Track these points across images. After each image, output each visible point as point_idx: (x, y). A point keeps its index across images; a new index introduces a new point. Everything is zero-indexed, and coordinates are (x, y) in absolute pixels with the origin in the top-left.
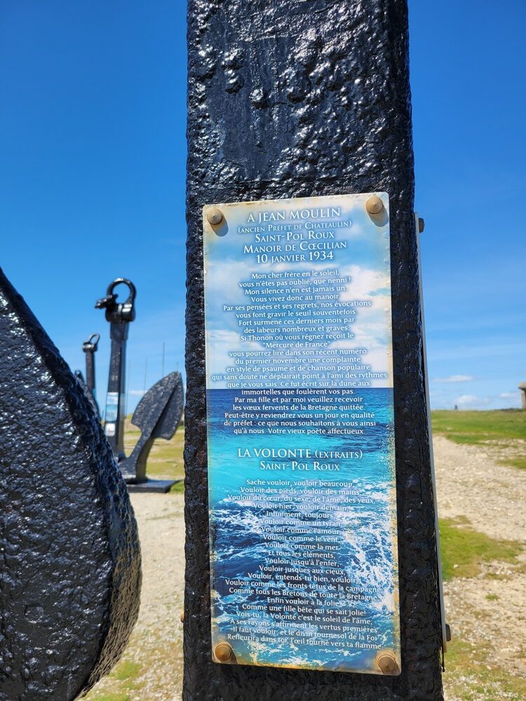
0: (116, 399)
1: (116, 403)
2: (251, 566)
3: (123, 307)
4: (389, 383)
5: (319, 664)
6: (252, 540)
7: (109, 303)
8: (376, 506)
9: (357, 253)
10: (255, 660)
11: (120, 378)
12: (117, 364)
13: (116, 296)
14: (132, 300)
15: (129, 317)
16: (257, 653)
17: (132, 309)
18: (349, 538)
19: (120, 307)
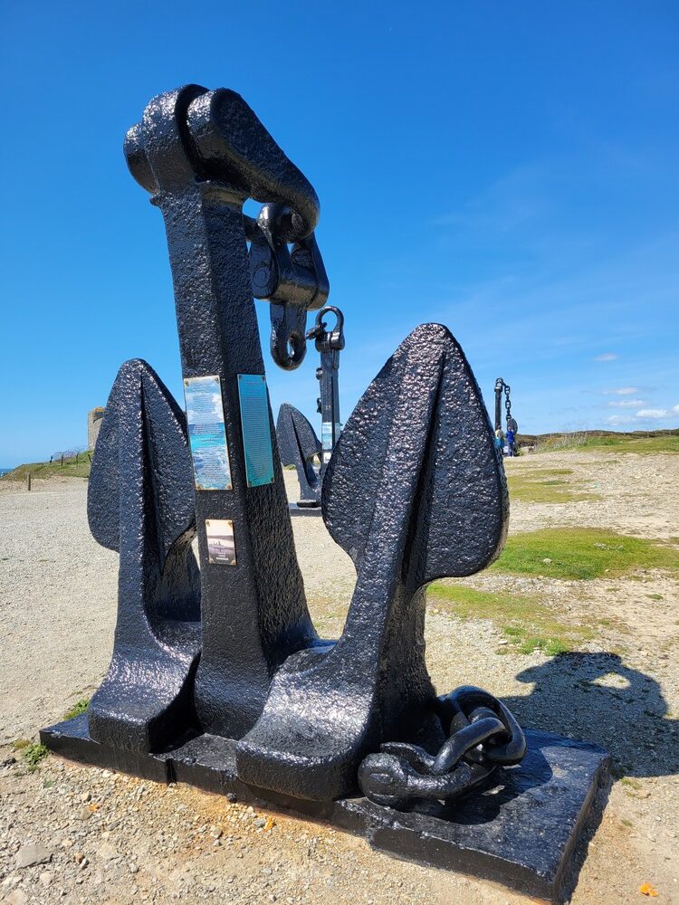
0: (331, 428)
1: (331, 432)
2: (201, 466)
3: (331, 336)
4: (223, 421)
5: (216, 488)
6: (201, 460)
7: (317, 334)
8: (223, 451)
9: (213, 390)
10: (205, 489)
11: (333, 406)
12: (330, 393)
13: (325, 324)
14: (340, 327)
15: (339, 345)
16: (204, 487)
17: (341, 337)
18: (219, 458)
19: (329, 336)
